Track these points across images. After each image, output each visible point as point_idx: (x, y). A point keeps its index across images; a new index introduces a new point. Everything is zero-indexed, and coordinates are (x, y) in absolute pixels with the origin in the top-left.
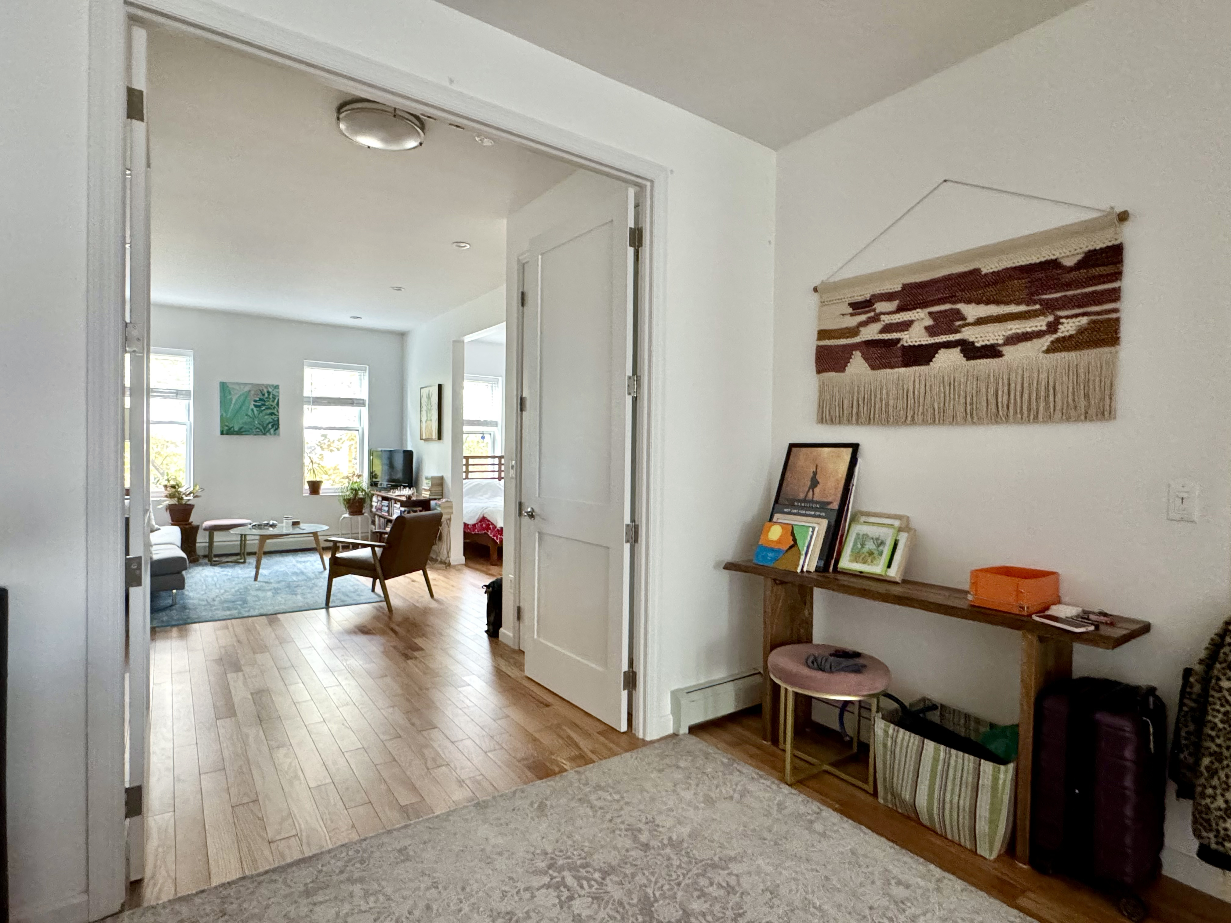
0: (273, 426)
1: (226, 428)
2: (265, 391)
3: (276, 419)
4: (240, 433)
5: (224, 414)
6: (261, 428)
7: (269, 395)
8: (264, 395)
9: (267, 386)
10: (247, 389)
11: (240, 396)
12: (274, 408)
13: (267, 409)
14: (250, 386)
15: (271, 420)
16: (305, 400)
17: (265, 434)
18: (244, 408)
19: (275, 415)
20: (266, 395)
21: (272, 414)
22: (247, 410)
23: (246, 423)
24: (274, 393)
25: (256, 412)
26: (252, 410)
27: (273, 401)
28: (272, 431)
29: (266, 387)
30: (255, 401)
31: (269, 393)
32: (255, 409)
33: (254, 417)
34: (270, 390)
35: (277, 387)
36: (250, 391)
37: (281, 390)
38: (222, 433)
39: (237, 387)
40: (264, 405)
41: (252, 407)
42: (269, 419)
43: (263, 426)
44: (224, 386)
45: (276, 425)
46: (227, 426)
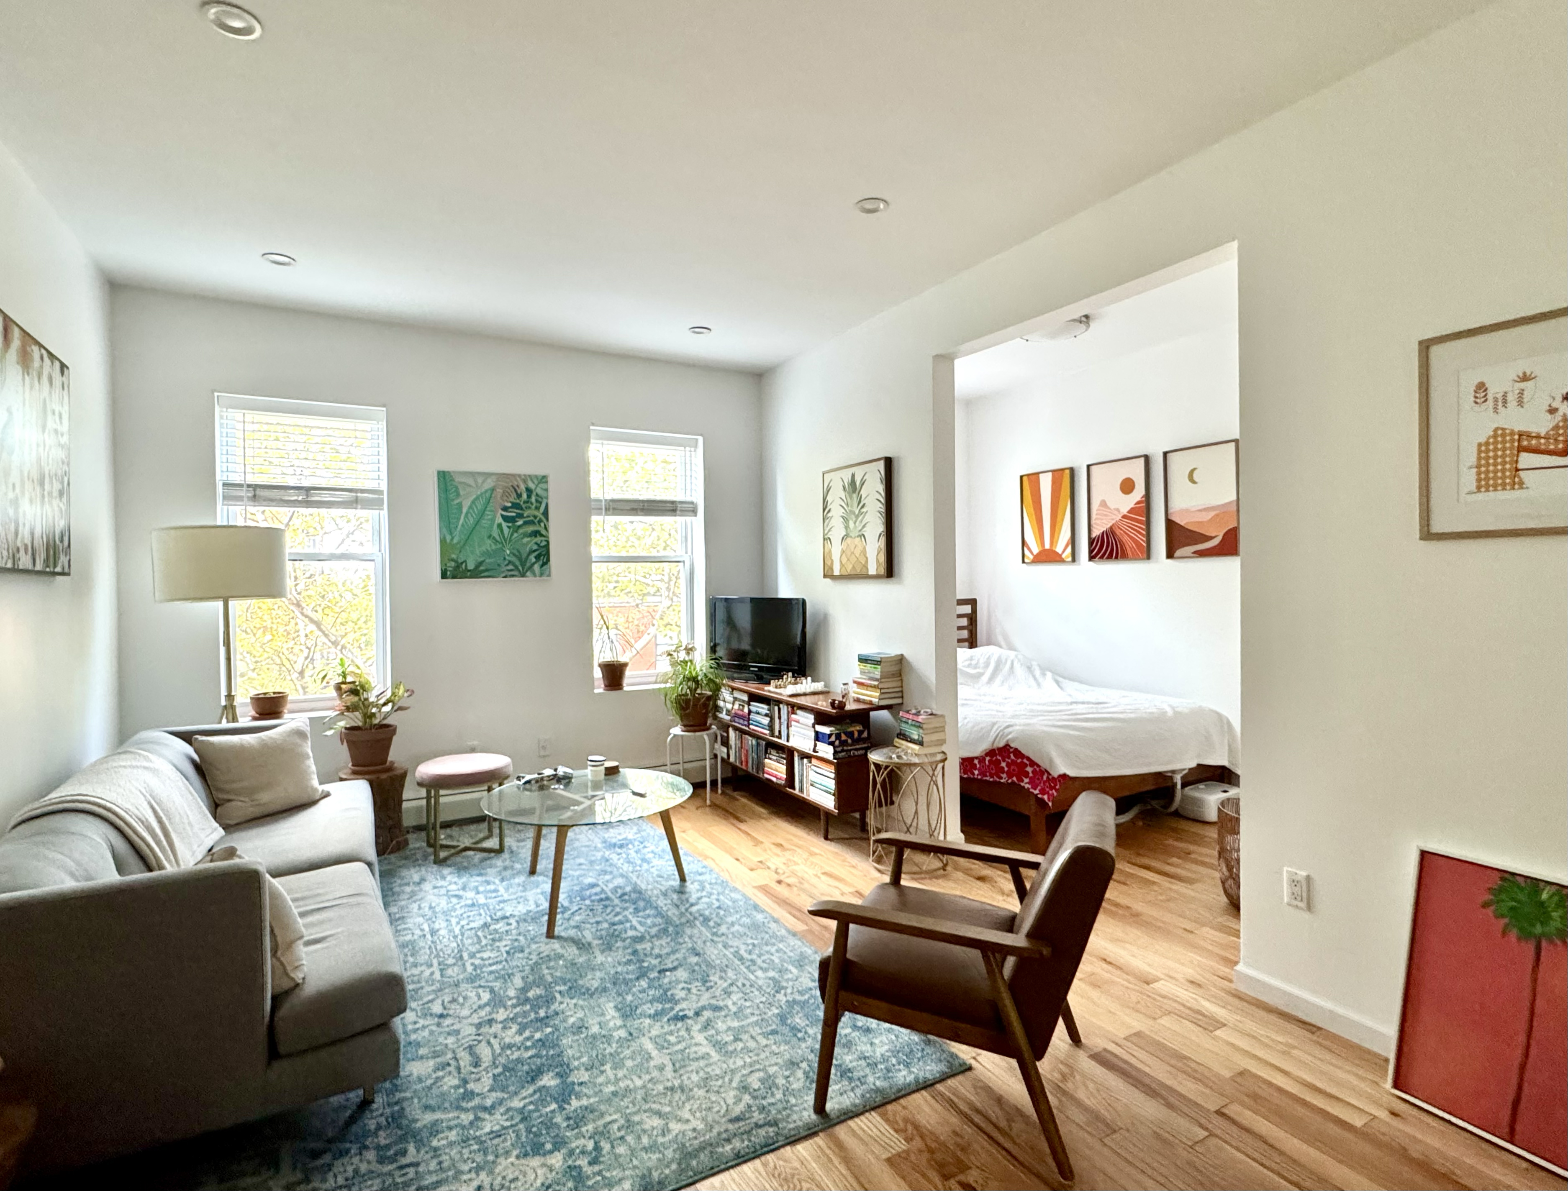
0: (537, 558)
1: (453, 564)
2: (523, 487)
3: (544, 543)
4: (476, 573)
5: (448, 538)
6: (518, 563)
7: (529, 497)
8: (519, 496)
9: (525, 479)
10: (489, 483)
11: (477, 498)
12: (540, 521)
13: (526, 523)
14: (494, 478)
15: (535, 547)
16: (593, 504)
17: (523, 575)
18: (484, 522)
19: (542, 535)
20: (525, 496)
21: (536, 533)
22: (491, 526)
23: (487, 554)
24: (539, 491)
25: (506, 531)
26: (500, 526)
27: (537, 508)
28: (536, 567)
29: (525, 481)
30: (505, 509)
31: (529, 491)
32: (504, 525)
33: (504, 541)
34: (531, 486)
35: (544, 479)
36: (493, 490)
37: (551, 486)
38: (444, 576)
39: (471, 481)
40: (520, 516)
41: (500, 520)
42: (530, 543)
43: (520, 559)
44: (444, 477)
45: (543, 555)
46: (453, 560)
